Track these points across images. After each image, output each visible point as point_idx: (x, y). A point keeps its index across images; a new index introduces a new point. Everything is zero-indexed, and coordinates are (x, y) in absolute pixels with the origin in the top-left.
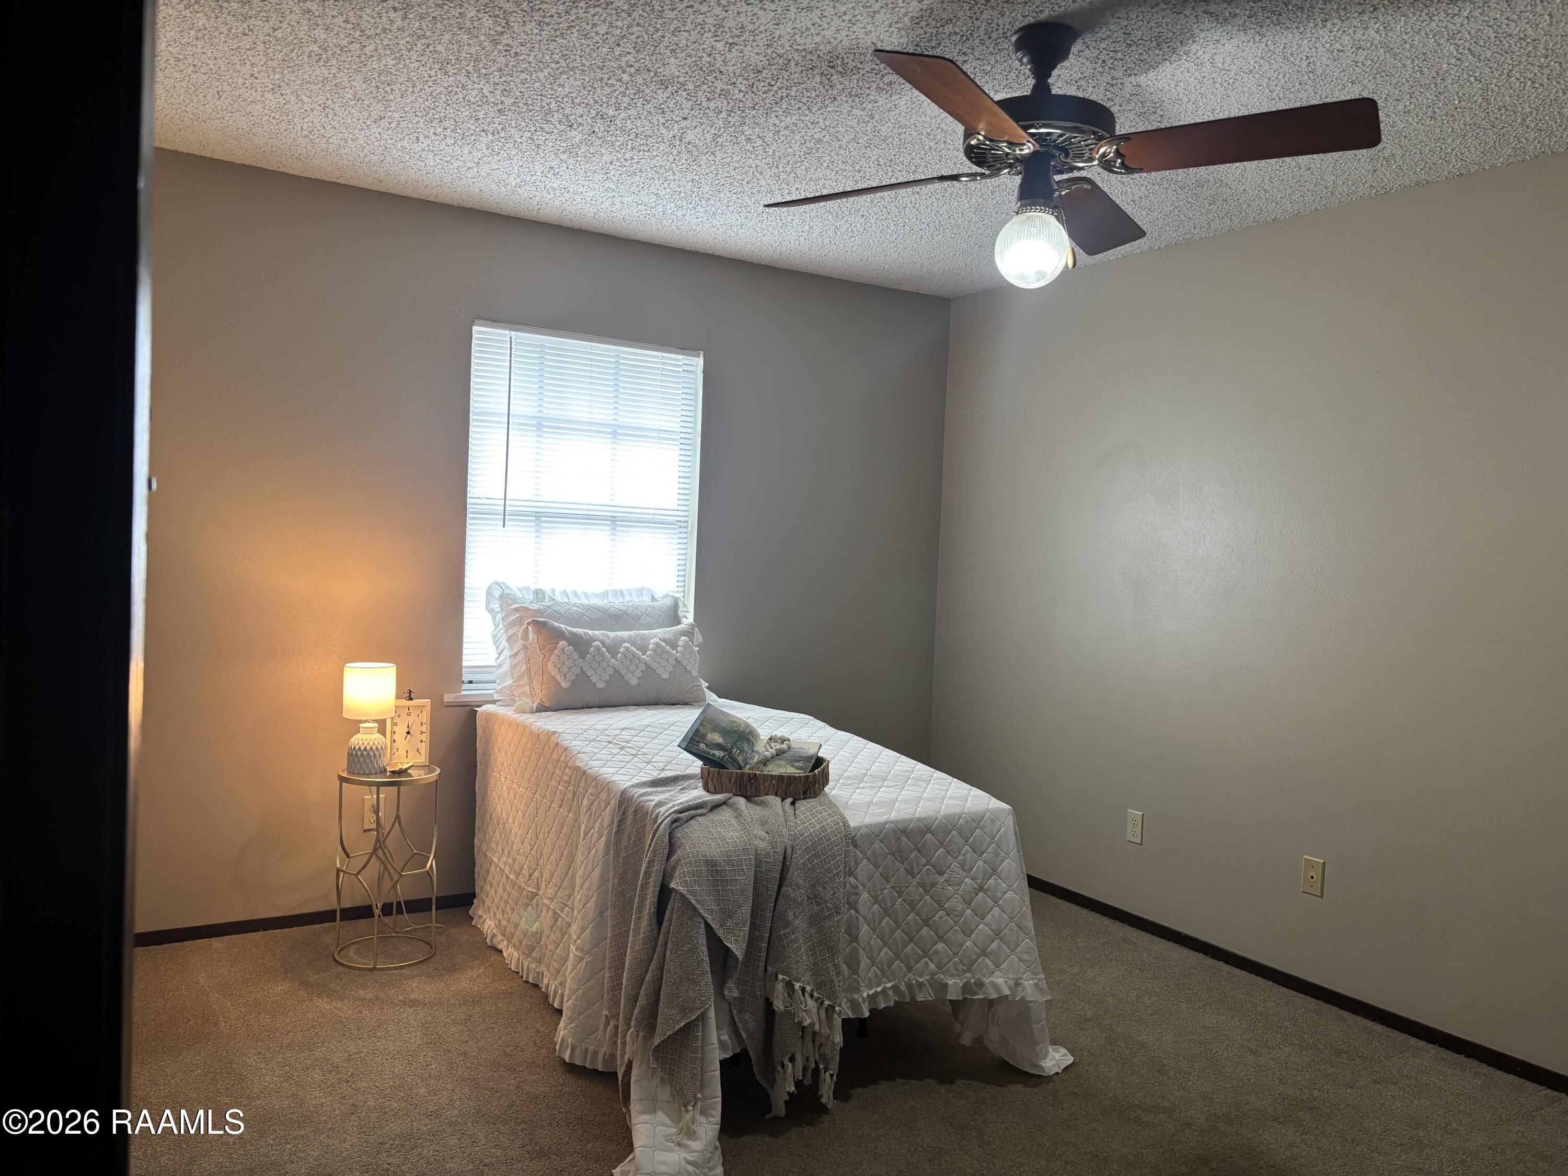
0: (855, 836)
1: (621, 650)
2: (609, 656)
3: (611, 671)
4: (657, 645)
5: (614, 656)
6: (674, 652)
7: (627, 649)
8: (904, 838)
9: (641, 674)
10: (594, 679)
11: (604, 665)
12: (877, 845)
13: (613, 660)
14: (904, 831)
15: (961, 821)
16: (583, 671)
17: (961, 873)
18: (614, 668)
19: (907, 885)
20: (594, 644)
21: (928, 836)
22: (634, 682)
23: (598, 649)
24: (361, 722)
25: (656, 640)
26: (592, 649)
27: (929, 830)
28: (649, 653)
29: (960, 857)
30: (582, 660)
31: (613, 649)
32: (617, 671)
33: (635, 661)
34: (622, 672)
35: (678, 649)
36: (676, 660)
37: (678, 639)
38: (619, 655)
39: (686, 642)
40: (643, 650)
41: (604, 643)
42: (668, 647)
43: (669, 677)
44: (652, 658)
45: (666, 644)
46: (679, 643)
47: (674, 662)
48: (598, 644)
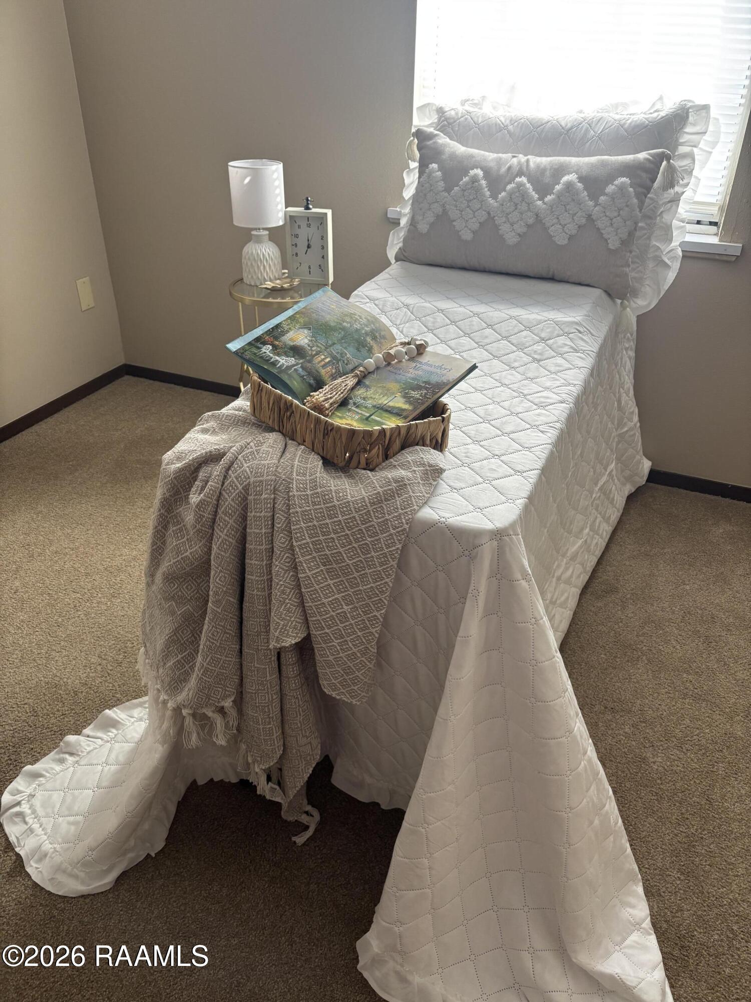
1: (509, 187)
2: (488, 193)
3: (482, 216)
4: (569, 186)
5: (494, 196)
6: (591, 203)
7: (521, 185)
9: (524, 230)
10: (458, 225)
11: (476, 205)
13: (491, 201)
16: (445, 212)
18: (489, 213)
20: (472, 172)
22: (511, 238)
23: (474, 180)
25: (572, 177)
26: (466, 179)
28: (549, 198)
30: (446, 194)
31: (495, 180)
32: (490, 218)
33: (524, 207)
34: (498, 221)
35: (602, 198)
36: (589, 217)
37: (611, 179)
38: (503, 194)
39: (622, 188)
40: (543, 190)
41: (487, 172)
42: (586, 193)
43: (566, 242)
44: (552, 207)
45: (586, 188)
46: (610, 189)
47: (584, 221)
48: (478, 171)
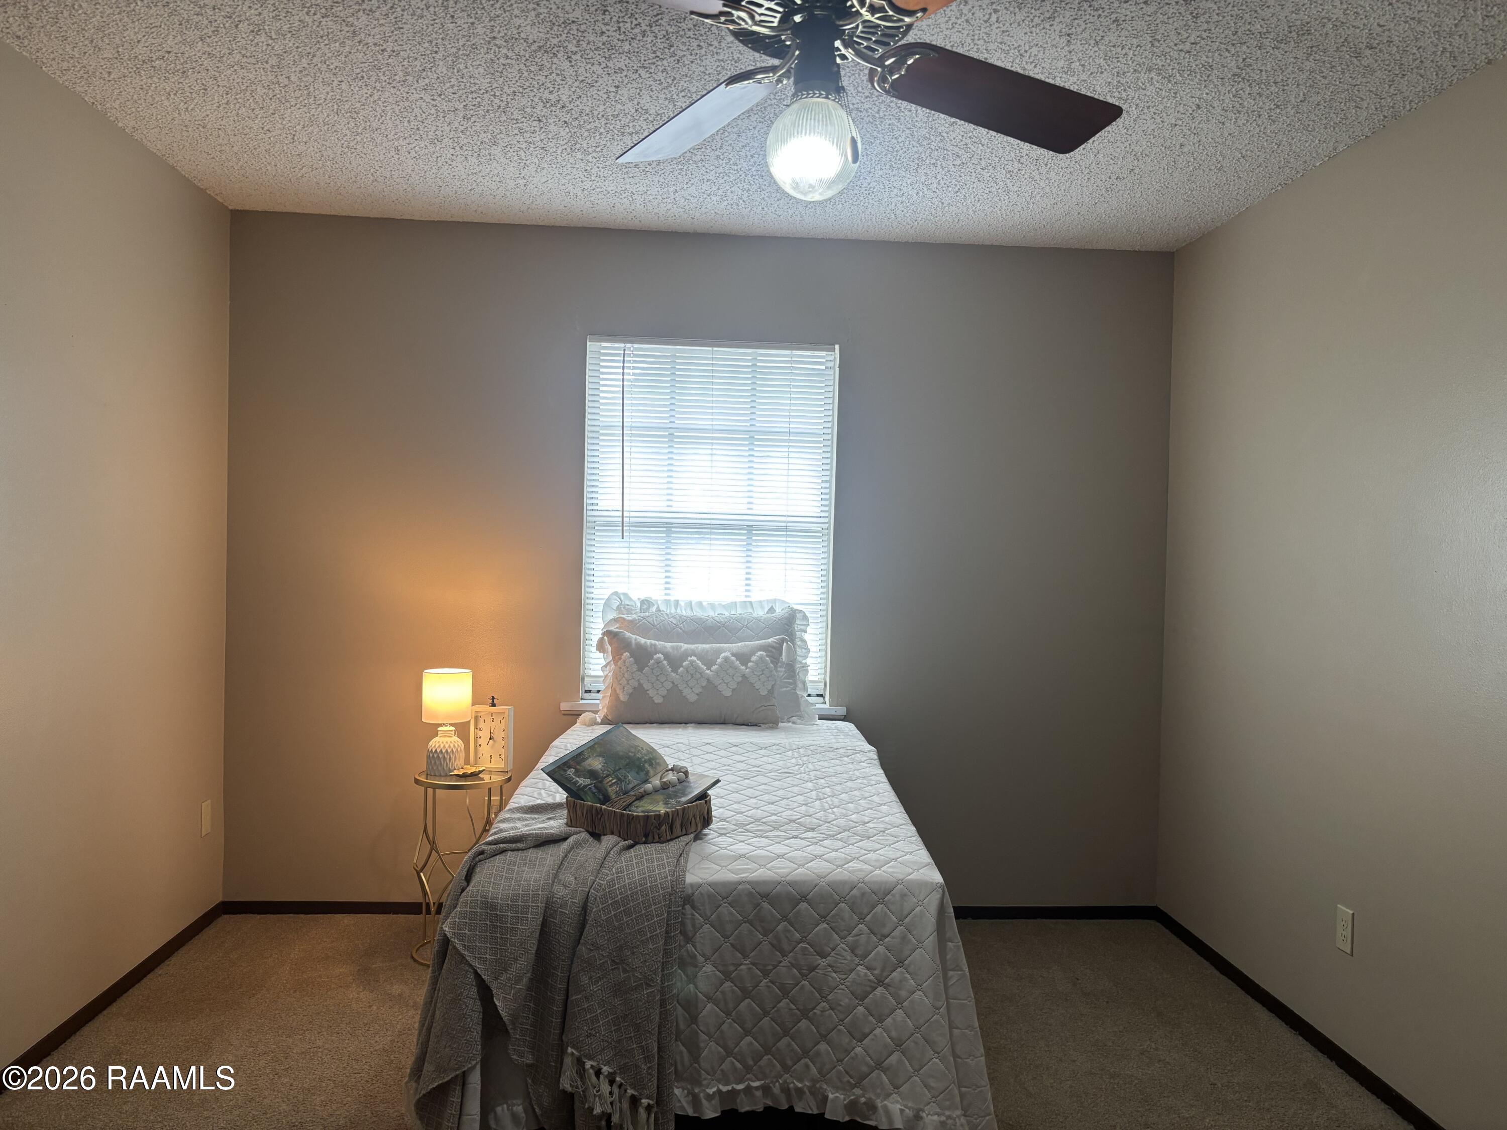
0: (693, 894)
1: (684, 664)
2: (670, 670)
3: (669, 685)
4: (726, 659)
5: (675, 670)
6: (743, 668)
7: (692, 662)
8: (766, 905)
9: (700, 690)
10: (651, 693)
11: (663, 679)
12: (725, 909)
13: (674, 675)
14: (765, 896)
15: (854, 891)
16: (640, 685)
17: (849, 958)
18: (673, 683)
19: (775, 963)
20: (655, 657)
21: (804, 905)
22: (692, 697)
23: (658, 662)
24: (441, 725)
25: (727, 654)
26: (652, 662)
27: (804, 898)
28: (714, 668)
29: (850, 938)
30: (640, 673)
31: (675, 661)
32: (675, 686)
33: (698, 675)
34: (681, 687)
35: (750, 664)
36: (744, 676)
37: (753, 653)
38: (681, 669)
39: (761, 657)
40: (709, 664)
41: (667, 656)
42: (738, 662)
43: (730, 694)
44: (717, 673)
45: (737, 659)
46: (754, 658)
47: (740, 679)
48: (660, 656)
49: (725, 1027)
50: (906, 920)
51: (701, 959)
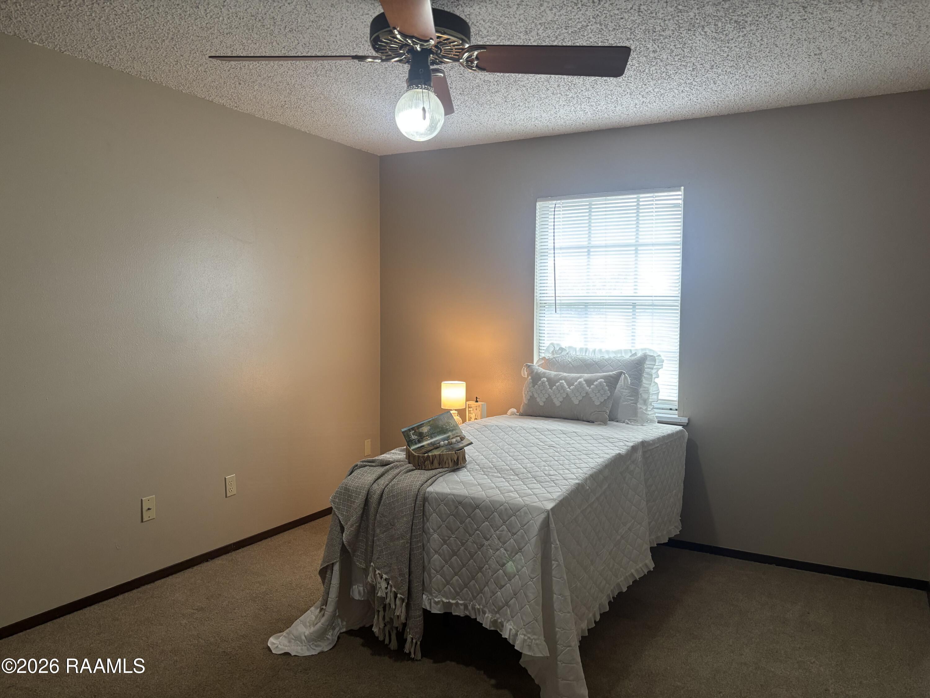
1: (557, 384)
2: (549, 387)
3: (547, 396)
4: (580, 383)
5: (551, 388)
6: (588, 388)
7: (561, 383)
8: (460, 507)
9: (562, 400)
10: (538, 400)
11: (544, 392)
12: (442, 507)
13: (550, 390)
14: (460, 503)
15: (502, 507)
16: (533, 395)
18: (549, 395)
20: (542, 379)
21: (478, 511)
22: (558, 403)
23: (543, 382)
25: (582, 380)
26: (540, 382)
27: (477, 506)
28: (572, 387)
30: (533, 388)
31: (552, 382)
32: (550, 396)
33: (562, 391)
34: (553, 397)
35: (592, 386)
36: (587, 393)
37: (596, 380)
38: (555, 387)
39: (600, 383)
40: (570, 385)
41: (549, 380)
42: (586, 385)
43: (577, 403)
44: (573, 390)
45: (586, 383)
46: (595, 383)
47: (585, 395)
48: (545, 379)
49: (445, 568)
50: (525, 527)
51: (431, 530)
